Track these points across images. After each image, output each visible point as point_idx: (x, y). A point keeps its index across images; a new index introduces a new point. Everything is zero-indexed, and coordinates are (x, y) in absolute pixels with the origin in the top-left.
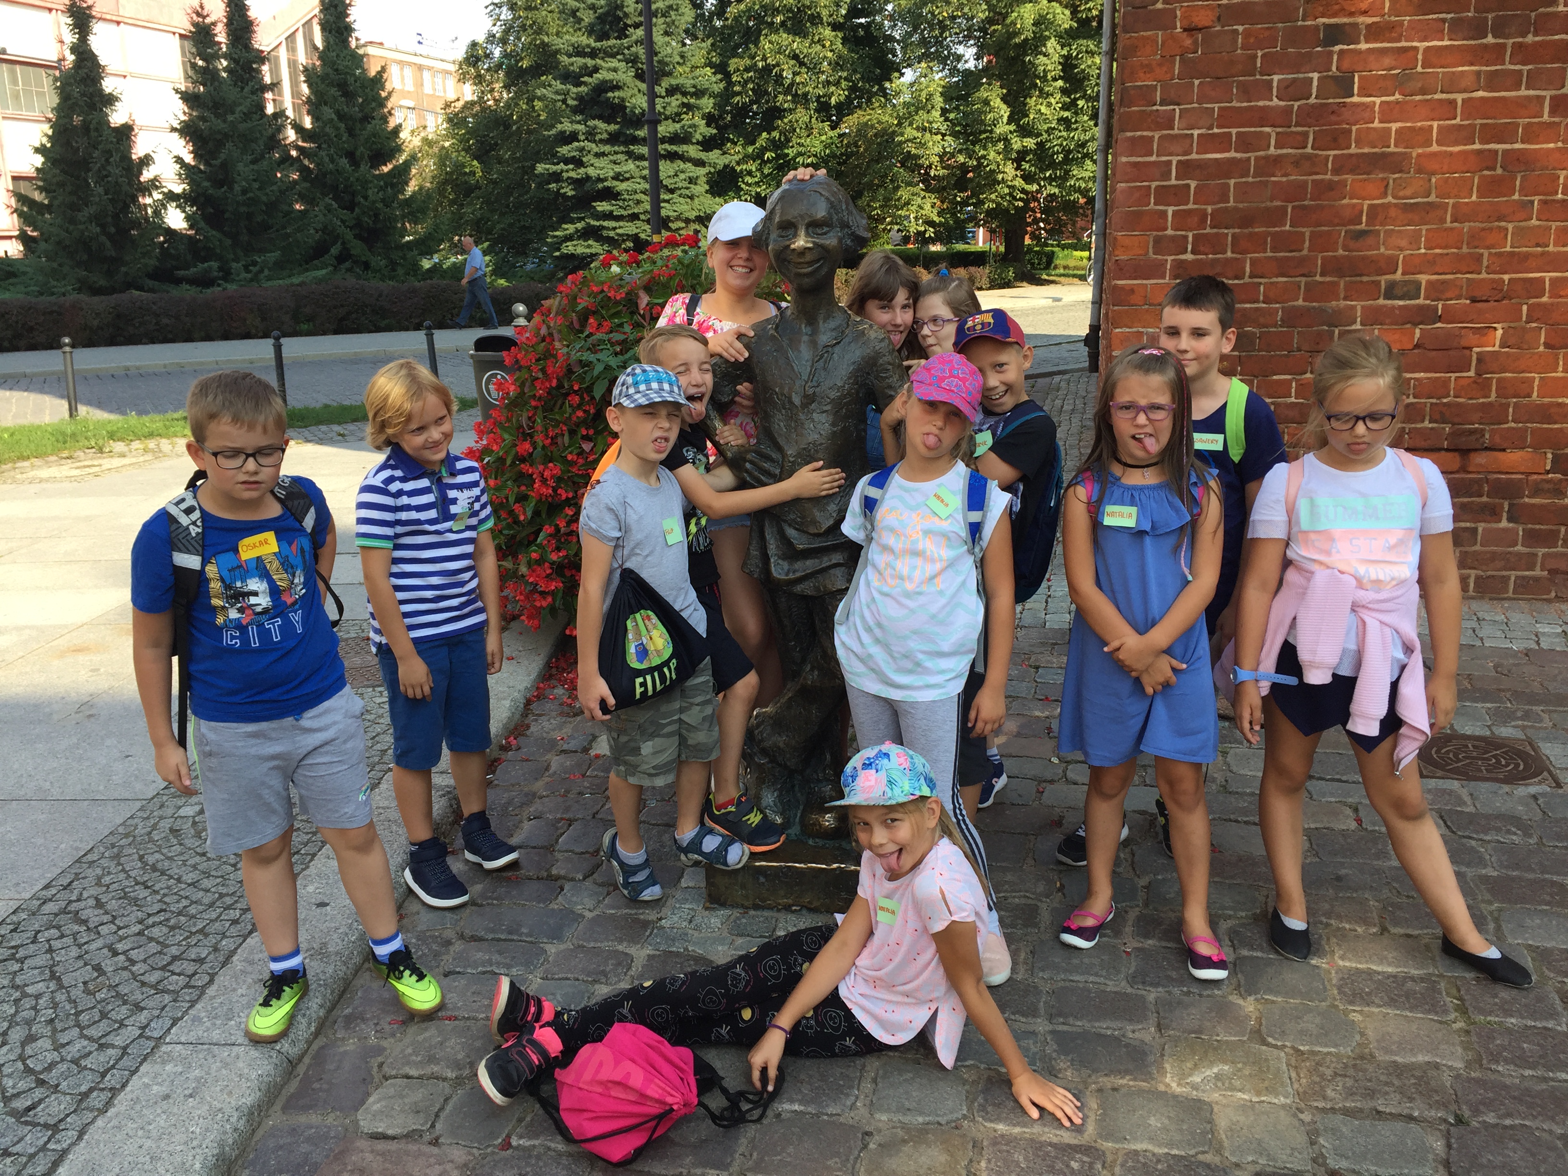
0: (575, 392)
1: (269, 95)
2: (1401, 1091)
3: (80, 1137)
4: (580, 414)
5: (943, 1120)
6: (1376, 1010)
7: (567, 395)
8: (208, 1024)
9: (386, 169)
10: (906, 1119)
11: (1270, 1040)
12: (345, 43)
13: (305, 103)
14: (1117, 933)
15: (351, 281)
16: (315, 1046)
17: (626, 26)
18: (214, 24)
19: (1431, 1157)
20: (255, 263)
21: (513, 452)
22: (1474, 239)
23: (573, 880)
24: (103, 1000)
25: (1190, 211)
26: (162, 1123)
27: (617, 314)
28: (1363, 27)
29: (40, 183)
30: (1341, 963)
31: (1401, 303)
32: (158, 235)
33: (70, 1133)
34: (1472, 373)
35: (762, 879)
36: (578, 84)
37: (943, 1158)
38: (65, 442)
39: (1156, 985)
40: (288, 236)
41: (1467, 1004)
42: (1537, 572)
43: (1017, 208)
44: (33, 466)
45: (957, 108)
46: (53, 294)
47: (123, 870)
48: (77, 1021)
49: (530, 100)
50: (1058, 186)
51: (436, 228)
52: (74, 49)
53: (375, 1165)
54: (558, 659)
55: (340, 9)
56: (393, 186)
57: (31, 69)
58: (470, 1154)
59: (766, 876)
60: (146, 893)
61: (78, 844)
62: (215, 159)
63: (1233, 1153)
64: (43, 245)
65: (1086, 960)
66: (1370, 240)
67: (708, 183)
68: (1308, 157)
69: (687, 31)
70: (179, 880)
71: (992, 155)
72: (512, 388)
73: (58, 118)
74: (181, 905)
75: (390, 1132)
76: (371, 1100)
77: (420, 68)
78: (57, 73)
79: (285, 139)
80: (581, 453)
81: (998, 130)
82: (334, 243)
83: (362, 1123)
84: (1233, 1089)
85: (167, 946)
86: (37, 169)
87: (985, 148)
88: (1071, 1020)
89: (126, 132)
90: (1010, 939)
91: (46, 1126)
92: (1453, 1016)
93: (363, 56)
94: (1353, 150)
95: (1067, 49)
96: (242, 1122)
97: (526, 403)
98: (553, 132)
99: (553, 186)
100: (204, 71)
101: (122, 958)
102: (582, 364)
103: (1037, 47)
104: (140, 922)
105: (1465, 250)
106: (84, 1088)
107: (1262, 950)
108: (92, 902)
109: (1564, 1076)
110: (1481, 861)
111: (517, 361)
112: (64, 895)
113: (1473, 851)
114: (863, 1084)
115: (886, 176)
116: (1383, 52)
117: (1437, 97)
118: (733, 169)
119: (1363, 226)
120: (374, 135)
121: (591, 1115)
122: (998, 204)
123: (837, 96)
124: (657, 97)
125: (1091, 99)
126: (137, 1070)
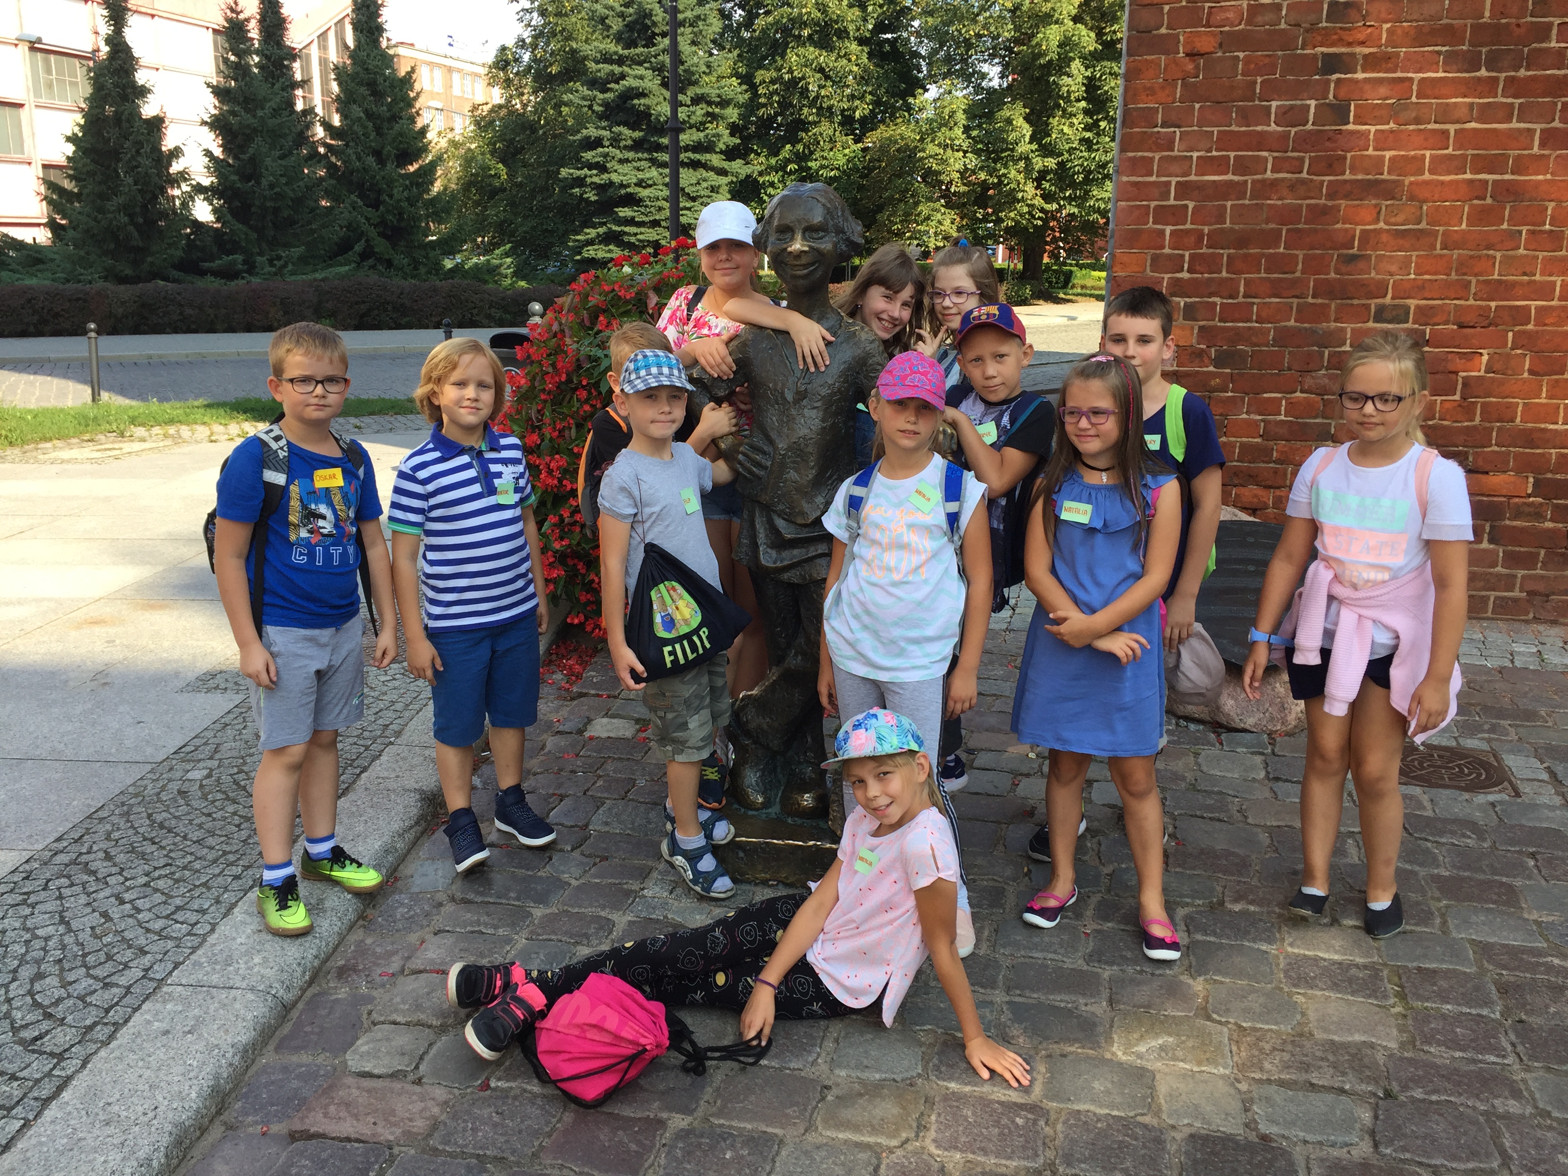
0: (583, 387)
1: (299, 92)
2: (1335, 1066)
3: (84, 1065)
4: (587, 408)
5: (899, 1078)
6: (1319, 993)
7: (575, 389)
8: (208, 969)
9: (412, 169)
10: (865, 1075)
11: (1215, 1016)
12: (376, 43)
13: (334, 101)
14: (1078, 916)
15: (374, 278)
16: (309, 993)
17: (654, 34)
18: (248, 20)
19: (1358, 1126)
20: (279, 258)
22: (1463, 267)
24: (109, 944)
25: (1187, 232)
26: (162, 1056)
27: (626, 313)
28: (1360, 57)
29: (71, 172)
30: (1290, 949)
32: (186, 227)
33: (74, 1062)
34: (1457, 397)
35: (741, 854)
36: (604, 90)
37: (896, 1111)
38: (87, 425)
39: (1112, 964)
40: (314, 231)
41: (1407, 990)
42: (1516, 594)
43: (1036, 227)
44: (55, 447)
45: (979, 126)
46: (79, 281)
47: (132, 827)
48: (84, 962)
49: (557, 106)
50: (1078, 206)
51: (460, 228)
52: (108, 41)
53: (360, 1100)
54: (558, 647)
55: (372, 8)
56: (418, 185)
57: (65, 58)
58: (450, 1093)
59: (745, 851)
60: (153, 848)
61: (90, 801)
62: (244, 153)
63: (1170, 1116)
64: (71, 233)
65: (1047, 939)
66: (1361, 265)
67: (730, 190)
68: (1303, 182)
69: (714, 41)
70: (185, 838)
71: (1013, 174)
72: (523, 381)
73: (91, 108)
74: (186, 861)
75: (376, 1071)
76: (359, 1042)
77: (450, 70)
78: (91, 64)
79: (313, 136)
81: (1020, 149)
82: (359, 240)
83: (350, 1063)
84: (1175, 1059)
85: (172, 897)
86: (68, 158)
87: (1006, 167)
88: (1027, 993)
89: (157, 124)
91: (52, 1055)
92: (1392, 1001)
93: (395, 55)
94: (1348, 176)
95: (1091, 70)
96: (237, 1058)
97: (536, 397)
98: (578, 137)
99: (576, 190)
100: (236, 66)
101: (128, 906)
102: (589, 358)
103: (1061, 68)
104: (147, 874)
105: (1454, 276)
106: (88, 1022)
107: (1215, 935)
108: (101, 855)
109: (1493, 1059)
110: (1435, 863)
111: (529, 357)
112: (75, 848)
113: (1427, 851)
114: (825, 1043)
115: (907, 190)
116: (1381, 81)
117: (1429, 127)
118: (756, 180)
119: (1355, 251)
120: (401, 134)
121: (567, 1056)
122: (1017, 223)
123: (861, 110)
124: (682, 105)
125: (1112, 120)
126: (139, 1007)
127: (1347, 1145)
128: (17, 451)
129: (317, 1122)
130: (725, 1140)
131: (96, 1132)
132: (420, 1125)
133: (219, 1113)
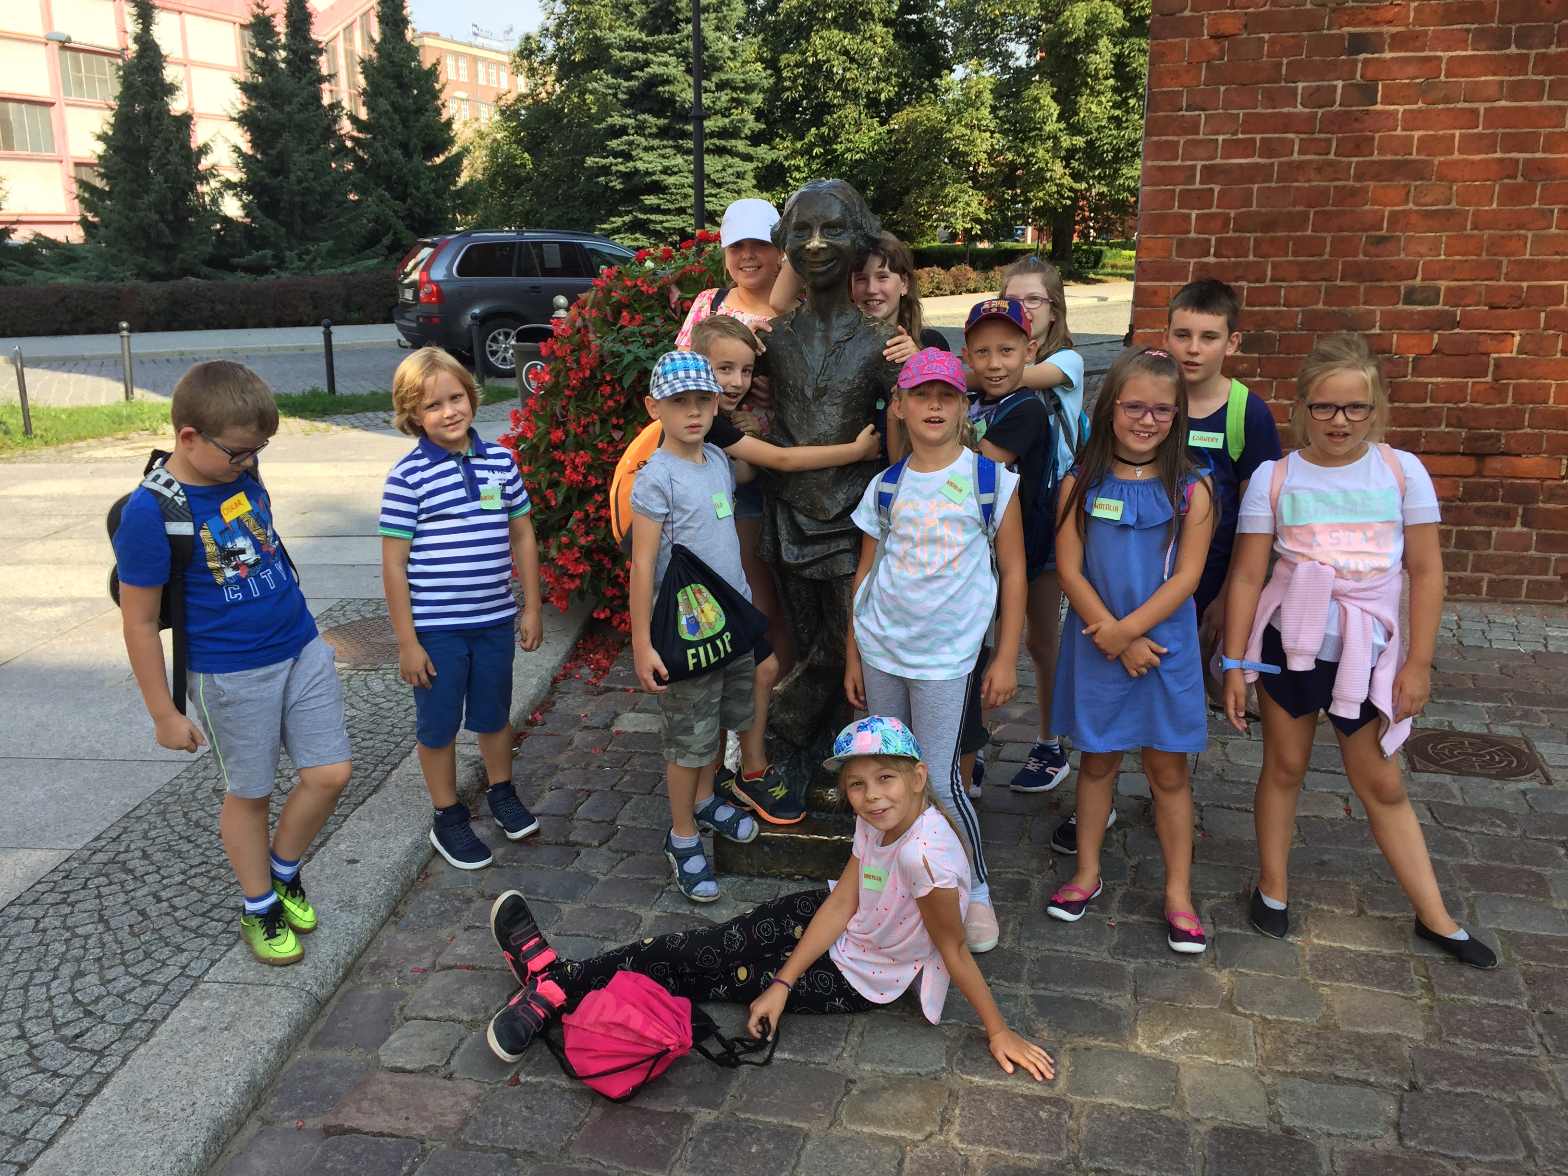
0: (607, 382)
1: (325, 86)
2: (1360, 1059)
3: (123, 1062)
4: (611, 403)
5: (923, 1072)
6: (1345, 985)
7: (599, 385)
9: (438, 160)
10: (888, 1070)
11: (1240, 1009)
12: (401, 35)
13: (360, 94)
14: (1104, 908)
16: (343, 989)
17: (678, 21)
18: (274, 15)
19: (1382, 1118)
20: (308, 252)
21: (546, 440)
22: (1494, 246)
23: (589, 846)
24: (147, 942)
25: (1213, 215)
26: (199, 1052)
27: (649, 308)
28: (1387, 37)
29: (102, 170)
30: (1316, 941)
31: (1420, 308)
32: (215, 222)
33: (114, 1059)
34: (1489, 379)
35: (766, 849)
36: (629, 78)
37: (920, 1104)
38: (121, 424)
39: (1136, 956)
40: (341, 225)
41: (1433, 982)
42: (1550, 577)
43: (1064, 207)
44: (89, 447)
45: (1006, 106)
46: (112, 279)
47: (169, 825)
48: (123, 960)
49: (582, 94)
50: (1107, 185)
51: (486, 219)
52: (137, 39)
53: (392, 1095)
54: (585, 641)
56: (445, 177)
57: (94, 56)
58: (480, 1088)
59: (770, 846)
60: (189, 846)
61: (127, 801)
62: (272, 148)
63: (1194, 1110)
64: (103, 231)
65: (1071, 932)
66: (1390, 246)
67: (755, 177)
68: (1331, 163)
69: (739, 26)
71: (1041, 153)
72: (547, 378)
73: (120, 106)
75: (408, 1067)
76: (392, 1037)
77: (475, 59)
78: (120, 62)
79: (340, 129)
80: (612, 441)
81: (1047, 128)
82: (387, 233)
83: (382, 1058)
84: (1199, 1052)
85: (208, 895)
86: (99, 156)
87: (1034, 147)
88: (1052, 986)
89: (185, 121)
90: (999, 912)
91: (92, 1052)
92: (1419, 992)
93: (418, 48)
94: (1376, 157)
95: (1119, 47)
96: (272, 1054)
97: (561, 392)
98: (603, 125)
99: (602, 179)
100: (264, 62)
101: (165, 904)
102: (613, 354)
103: (1088, 45)
104: (183, 873)
105: (1484, 257)
106: (127, 1020)
107: (1241, 927)
108: (138, 854)
109: (1519, 1050)
110: (1463, 851)
111: (553, 352)
112: (113, 847)
113: (1456, 841)
114: (850, 1038)
115: (933, 172)
116: (1407, 61)
117: (1459, 105)
118: (781, 164)
119: (1384, 232)
120: (427, 126)
121: (593, 1054)
122: (1046, 203)
123: (887, 92)
124: (706, 91)
125: (1140, 98)
126: (177, 1004)
127: (1371, 1137)
128: (51, 450)
129: (351, 1118)
130: (751, 1135)
131: (136, 1128)
132: (452, 1119)
133: (255, 1108)
